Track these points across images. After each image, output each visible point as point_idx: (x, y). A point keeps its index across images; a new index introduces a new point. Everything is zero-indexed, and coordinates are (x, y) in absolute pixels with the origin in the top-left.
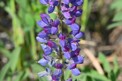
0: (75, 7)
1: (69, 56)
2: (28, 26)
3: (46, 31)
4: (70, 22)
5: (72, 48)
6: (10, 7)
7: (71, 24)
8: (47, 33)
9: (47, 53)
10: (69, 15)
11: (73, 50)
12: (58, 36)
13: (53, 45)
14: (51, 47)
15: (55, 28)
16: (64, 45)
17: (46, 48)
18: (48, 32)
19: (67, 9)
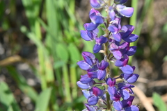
0: (127, 43)
1: (121, 107)
2: (59, 59)
3: (90, 75)
4: (122, 63)
5: (123, 97)
6: (35, 33)
7: (122, 66)
8: (92, 78)
9: (92, 103)
10: (121, 55)
11: (125, 98)
12: (106, 81)
13: (99, 93)
14: (97, 95)
15: (103, 72)
16: (113, 93)
17: (90, 97)
18: (93, 76)
19: (117, 47)
